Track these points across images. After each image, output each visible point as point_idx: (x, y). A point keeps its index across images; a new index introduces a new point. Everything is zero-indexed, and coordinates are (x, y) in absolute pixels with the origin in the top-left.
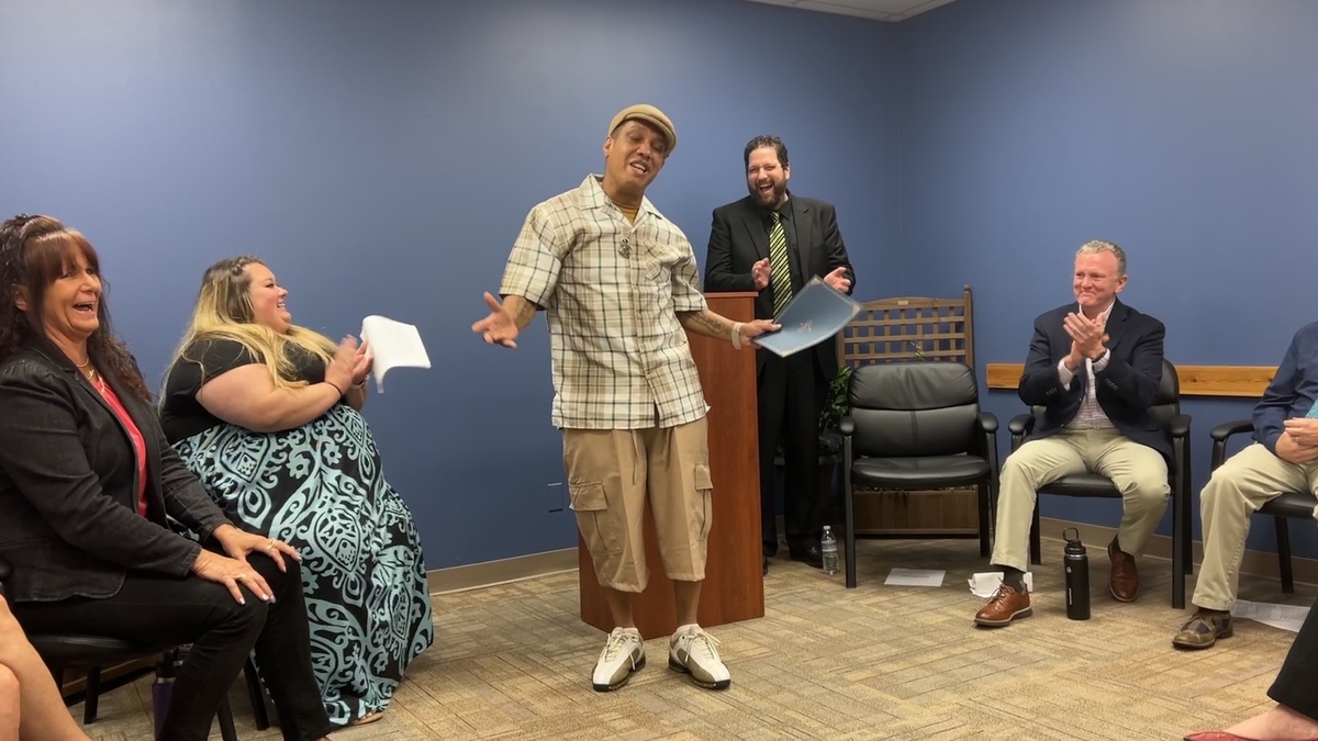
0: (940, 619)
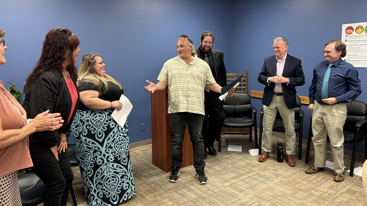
0: (244, 163)
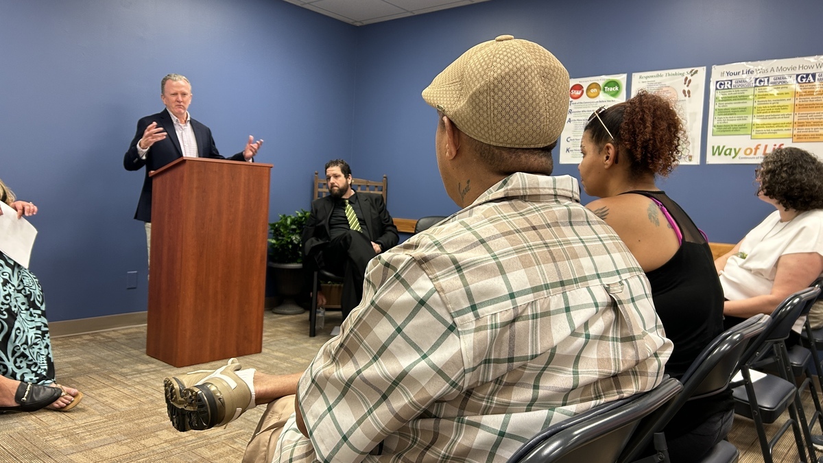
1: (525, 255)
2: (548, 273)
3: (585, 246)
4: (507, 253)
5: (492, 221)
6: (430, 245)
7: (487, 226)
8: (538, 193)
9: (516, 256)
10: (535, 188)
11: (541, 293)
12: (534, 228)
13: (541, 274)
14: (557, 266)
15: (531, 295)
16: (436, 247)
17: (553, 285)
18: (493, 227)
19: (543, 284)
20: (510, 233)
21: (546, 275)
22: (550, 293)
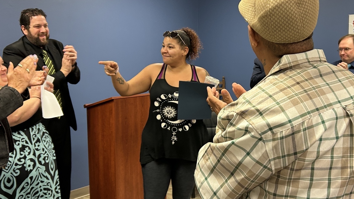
1: (294, 99)
2: (309, 105)
3: (330, 87)
4: (284, 100)
5: (274, 84)
6: (244, 103)
7: (272, 88)
8: (298, 64)
9: (289, 100)
10: (296, 61)
11: (306, 116)
12: (298, 83)
13: (304, 107)
14: (313, 101)
15: (300, 119)
16: (247, 103)
17: (313, 111)
18: (275, 88)
19: (306, 112)
20: (285, 89)
21: (307, 107)
22: (311, 116)
